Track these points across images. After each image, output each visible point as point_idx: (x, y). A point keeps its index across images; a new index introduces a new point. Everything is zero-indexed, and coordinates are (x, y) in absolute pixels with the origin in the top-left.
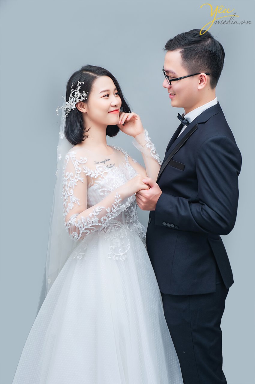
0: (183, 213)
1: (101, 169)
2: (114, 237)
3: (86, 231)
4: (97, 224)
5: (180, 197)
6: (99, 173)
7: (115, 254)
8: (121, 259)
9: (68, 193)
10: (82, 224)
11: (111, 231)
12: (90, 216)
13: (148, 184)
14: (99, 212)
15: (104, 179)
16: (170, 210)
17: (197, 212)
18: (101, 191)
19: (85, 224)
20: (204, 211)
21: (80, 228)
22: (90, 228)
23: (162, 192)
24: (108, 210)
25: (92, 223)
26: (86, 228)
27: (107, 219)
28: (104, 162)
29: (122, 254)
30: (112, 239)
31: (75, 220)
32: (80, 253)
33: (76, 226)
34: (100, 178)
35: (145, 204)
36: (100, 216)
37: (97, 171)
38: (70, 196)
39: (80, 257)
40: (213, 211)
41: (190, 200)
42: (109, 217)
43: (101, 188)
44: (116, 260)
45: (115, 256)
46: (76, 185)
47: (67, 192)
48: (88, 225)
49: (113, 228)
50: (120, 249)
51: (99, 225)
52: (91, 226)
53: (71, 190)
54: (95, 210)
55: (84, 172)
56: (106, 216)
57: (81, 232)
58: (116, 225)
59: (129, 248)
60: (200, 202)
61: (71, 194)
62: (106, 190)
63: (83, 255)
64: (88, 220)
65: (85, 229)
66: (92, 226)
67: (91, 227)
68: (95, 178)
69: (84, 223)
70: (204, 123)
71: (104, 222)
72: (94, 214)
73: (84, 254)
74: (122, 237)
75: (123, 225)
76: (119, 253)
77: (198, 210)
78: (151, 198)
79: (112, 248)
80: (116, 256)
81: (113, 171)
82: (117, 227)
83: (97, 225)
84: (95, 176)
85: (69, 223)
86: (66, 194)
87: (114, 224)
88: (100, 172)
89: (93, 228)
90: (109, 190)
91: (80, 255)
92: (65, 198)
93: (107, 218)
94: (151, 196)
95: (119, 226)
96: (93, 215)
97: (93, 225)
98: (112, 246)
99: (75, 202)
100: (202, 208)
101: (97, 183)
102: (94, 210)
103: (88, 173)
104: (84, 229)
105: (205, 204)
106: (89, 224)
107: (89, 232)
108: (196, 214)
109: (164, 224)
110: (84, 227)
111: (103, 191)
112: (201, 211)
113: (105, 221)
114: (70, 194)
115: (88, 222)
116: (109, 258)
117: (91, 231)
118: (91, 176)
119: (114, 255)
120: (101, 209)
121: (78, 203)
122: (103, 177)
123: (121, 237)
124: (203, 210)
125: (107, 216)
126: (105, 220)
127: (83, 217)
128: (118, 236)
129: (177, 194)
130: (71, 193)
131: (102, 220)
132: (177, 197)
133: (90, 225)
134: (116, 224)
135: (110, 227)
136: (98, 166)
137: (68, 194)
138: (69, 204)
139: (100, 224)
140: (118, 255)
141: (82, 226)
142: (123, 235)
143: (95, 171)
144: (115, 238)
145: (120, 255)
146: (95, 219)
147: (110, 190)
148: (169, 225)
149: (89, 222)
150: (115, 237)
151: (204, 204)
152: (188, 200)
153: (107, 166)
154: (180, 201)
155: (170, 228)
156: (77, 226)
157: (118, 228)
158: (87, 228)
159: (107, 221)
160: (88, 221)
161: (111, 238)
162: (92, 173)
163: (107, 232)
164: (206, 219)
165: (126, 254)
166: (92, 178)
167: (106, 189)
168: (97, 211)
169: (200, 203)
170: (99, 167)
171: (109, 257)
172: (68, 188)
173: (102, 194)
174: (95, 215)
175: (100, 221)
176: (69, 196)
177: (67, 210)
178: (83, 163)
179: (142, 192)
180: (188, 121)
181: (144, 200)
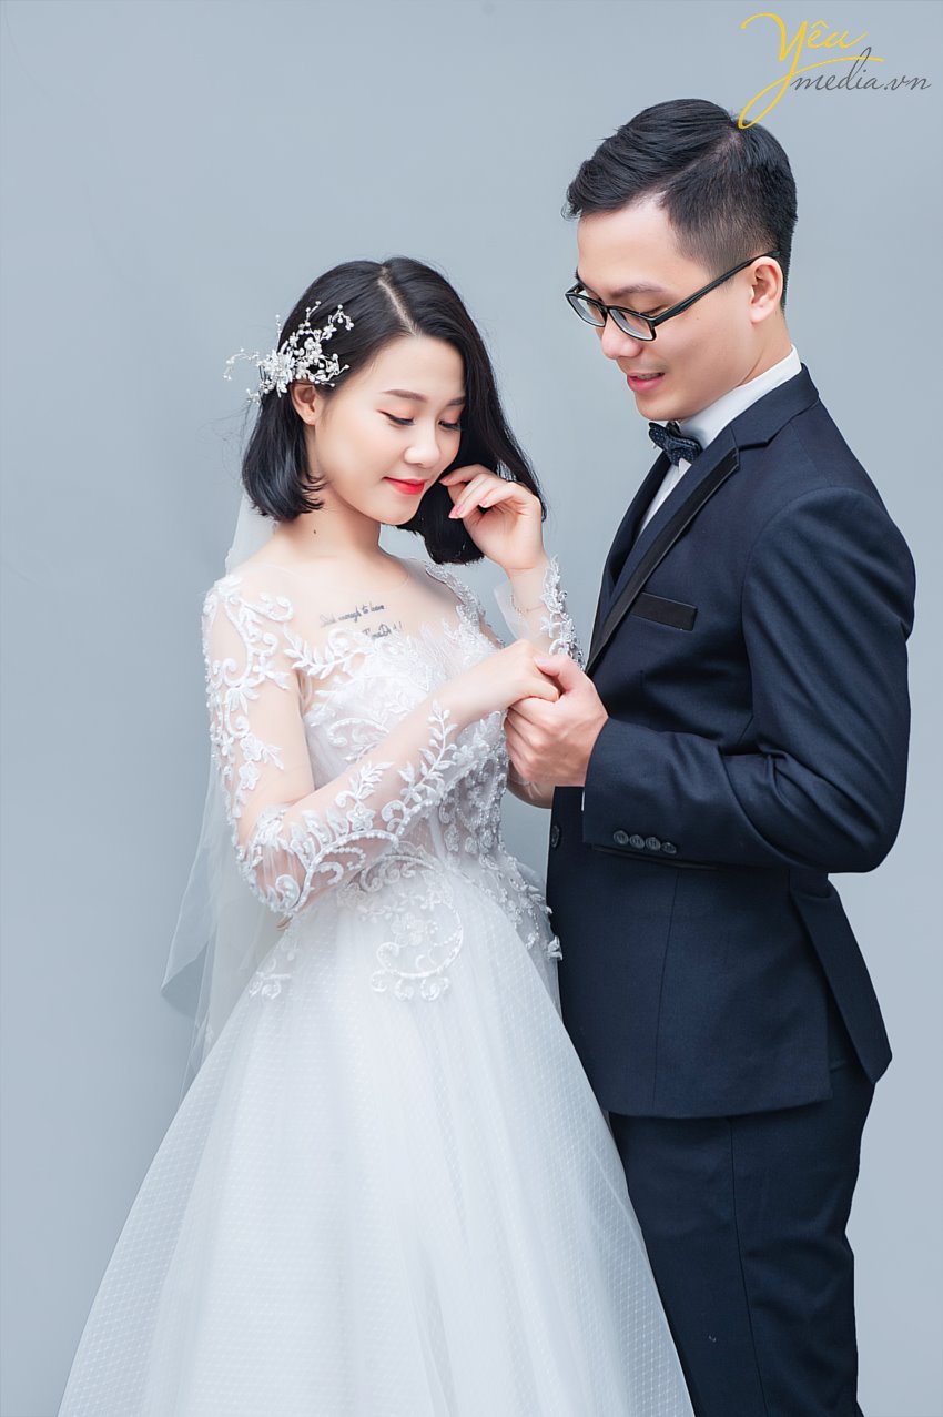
0: (698, 791)
1: (342, 642)
2: (399, 906)
3: (327, 867)
4: (370, 834)
5: (678, 735)
6: (337, 658)
7: (403, 974)
8: (424, 995)
9: (231, 732)
10: (311, 839)
11: (385, 885)
12: (339, 803)
13: (553, 678)
14: (372, 786)
15: (351, 682)
16: (646, 783)
17: (759, 786)
18: (337, 731)
19: (321, 836)
20: (784, 781)
21: (302, 858)
22: (341, 850)
23: (606, 717)
24: (408, 776)
25: (351, 831)
26: (328, 852)
27: (405, 809)
28: (356, 616)
29: (426, 974)
30: (388, 916)
31: (280, 829)
32: (273, 976)
33: (286, 848)
34: (337, 679)
35: (539, 757)
36: (376, 801)
37: (332, 651)
38: (239, 740)
39: (272, 992)
40: (822, 781)
41: (722, 743)
42: (411, 803)
43: (335, 719)
44: (407, 1000)
45: (400, 982)
46: (255, 697)
47: (224, 728)
48: (334, 840)
49: (395, 871)
50: (421, 957)
51: (376, 837)
52: (345, 841)
53: (240, 719)
54: (354, 779)
55: (288, 652)
56: (402, 798)
57: (310, 871)
58: (406, 862)
59: (456, 950)
60: (764, 748)
61: (243, 734)
62: (355, 725)
63: (282, 982)
64: (334, 822)
65: (327, 858)
66: (352, 843)
67: (345, 846)
68: (322, 677)
69: (317, 835)
70: (764, 445)
71: (397, 824)
72: (352, 794)
73: (288, 976)
74: (432, 907)
75: (434, 859)
76: (416, 972)
77: (763, 781)
78: (564, 734)
79: (388, 952)
80: (407, 982)
81: (391, 649)
82: (410, 869)
83: (368, 836)
84: (320, 673)
85: (255, 842)
86: (225, 736)
87: (399, 857)
88: (340, 654)
89: (354, 850)
90: (367, 722)
91: (272, 982)
92: (224, 752)
93: (407, 806)
94: (564, 726)
95: (420, 861)
96: (349, 797)
97: (355, 836)
98: (387, 944)
99: (262, 759)
100: (775, 768)
101: (324, 700)
102: (352, 781)
103: (301, 660)
104: (318, 859)
105: (786, 755)
106: (337, 835)
107: (338, 868)
108: (753, 795)
109: (622, 839)
110: (317, 852)
111: (346, 730)
112: (773, 782)
113: (398, 820)
114: (237, 734)
115: (330, 828)
116: (378, 993)
117: (349, 864)
118: (310, 672)
119: (400, 977)
120: (380, 773)
121: (278, 763)
122: (350, 673)
123: (423, 907)
124: (779, 776)
125: (407, 800)
126: (398, 813)
127: (309, 813)
128: (413, 903)
129: (666, 720)
130: (242, 730)
131: (387, 816)
132: (667, 734)
133: (342, 841)
134: (404, 858)
135: (382, 872)
136: (333, 630)
137: (230, 736)
138: (242, 771)
139: (381, 834)
140: (413, 976)
141: (310, 845)
142: (436, 897)
143: (327, 651)
144: (400, 914)
145: (419, 981)
146: (360, 815)
147: (372, 723)
148: (638, 842)
149: (335, 827)
150: (400, 910)
151: (783, 757)
152: (715, 743)
153: (366, 631)
154: (683, 746)
155: (646, 852)
156: (292, 846)
157: (412, 872)
158: (331, 853)
159: (406, 820)
160: (332, 825)
161: (387, 912)
162: (314, 662)
163: (369, 889)
164: (793, 809)
165: (445, 973)
166: (313, 678)
167: (355, 721)
168: (365, 782)
169: (765, 755)
170: (339, 635)
171: (377, 986)
172: (227, 715)
173: (340, 740)
174: (357, 796)
175: (379, 823)
176: (237, 740)
177: (239, 792)
178: (279, 619)
179: (529, 704)
180: (697, 442)
181: (537, 739)
